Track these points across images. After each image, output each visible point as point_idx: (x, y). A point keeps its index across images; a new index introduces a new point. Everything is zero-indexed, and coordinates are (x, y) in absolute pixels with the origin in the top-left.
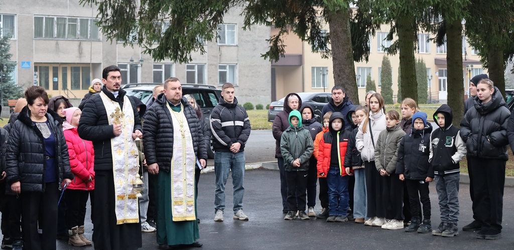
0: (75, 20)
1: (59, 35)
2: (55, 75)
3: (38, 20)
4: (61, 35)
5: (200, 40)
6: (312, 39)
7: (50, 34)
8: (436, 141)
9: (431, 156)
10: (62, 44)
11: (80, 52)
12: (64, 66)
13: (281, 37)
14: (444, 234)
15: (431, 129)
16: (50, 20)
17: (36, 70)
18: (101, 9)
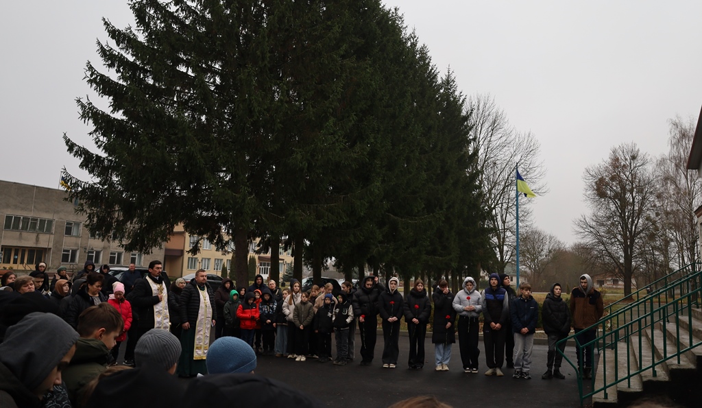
0: (37, 220)
1: (23, 228)
2: (16, 254)
3: (9, 218)
4: (25, 228)
5: (160, 241)
6: (217, 244)
7: (16, 227)
8: (338, 310)
9: (334, 319)
10: (25, 234)
11: (37, 240)
12: (24, 249)
13: (200, 242)
14: (339, 363)
15: (335, 303)
16: (17, 219)
17: (2, 250)
18: (89, 217)
